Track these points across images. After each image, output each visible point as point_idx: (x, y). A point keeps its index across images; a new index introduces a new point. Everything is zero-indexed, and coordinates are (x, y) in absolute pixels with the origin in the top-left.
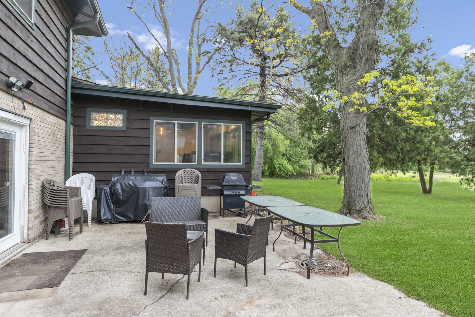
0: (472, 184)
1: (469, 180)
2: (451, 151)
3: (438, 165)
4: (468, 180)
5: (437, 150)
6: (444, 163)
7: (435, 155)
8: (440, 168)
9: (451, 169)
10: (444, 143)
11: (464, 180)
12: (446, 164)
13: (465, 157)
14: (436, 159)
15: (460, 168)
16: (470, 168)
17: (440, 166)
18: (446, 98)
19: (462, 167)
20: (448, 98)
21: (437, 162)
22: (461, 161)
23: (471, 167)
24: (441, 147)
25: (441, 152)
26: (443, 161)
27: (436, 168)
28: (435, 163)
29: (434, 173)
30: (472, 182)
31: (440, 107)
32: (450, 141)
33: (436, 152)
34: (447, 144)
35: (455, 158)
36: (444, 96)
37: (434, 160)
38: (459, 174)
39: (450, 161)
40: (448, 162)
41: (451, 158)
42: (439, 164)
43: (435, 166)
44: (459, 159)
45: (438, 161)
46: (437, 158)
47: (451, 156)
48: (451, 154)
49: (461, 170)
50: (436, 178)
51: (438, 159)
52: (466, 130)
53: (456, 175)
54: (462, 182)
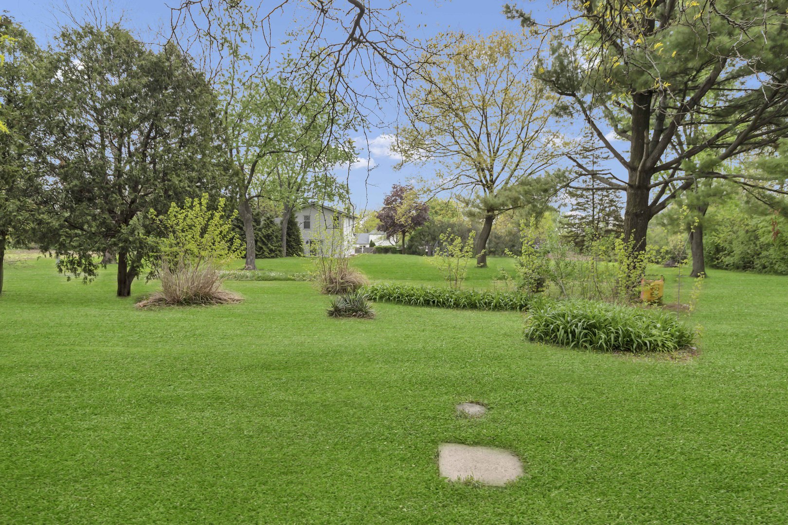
0: (79, 270)
1: (74, 263)
2: (40, 208)
3: (14, 237)
4: (72, 262)
5: (11, 206)
6: (26, 231)
7: (7, 215)
8: (18, 242)
9: (42, 243)
10: (25, 193)
11: (65, 264)
12: (30, 233)
13: (66, 221)
14: (10, 224)
15: (58, 241)
16: (77, 241)
17: (18, 237)
18: (27, 102)
19: (61, 239)
20: (31, 104)
21: (10, 229)
22: (59, 228)
23: (78, 238)
24: (19, 200)
25: (19, 209)
26: (24, 229)
27: (9, 242)
28: (8, 231)
29: (5, 252)
30: (78, 266)
31: (14, 119)
32: (38, 190)
33: (10, 209)
34: (31, 196)
35: (48, 223)
36: (25, 98)
37: (4, 225)
38: (56, 253)
39: (39, 229)
40: (33, 229)
41: (40, 222)
42: (15, 234)
43: (6, 237)
44: (55, 224)
45: (14, 227)
46: (11, 221)
47: (40, 218)
48: (39, 214)
49: (60, 245)
50: (9, 260)
51: (13, 224)
52: (67, 171)
53: (50, 254)
54: (62, 267)
